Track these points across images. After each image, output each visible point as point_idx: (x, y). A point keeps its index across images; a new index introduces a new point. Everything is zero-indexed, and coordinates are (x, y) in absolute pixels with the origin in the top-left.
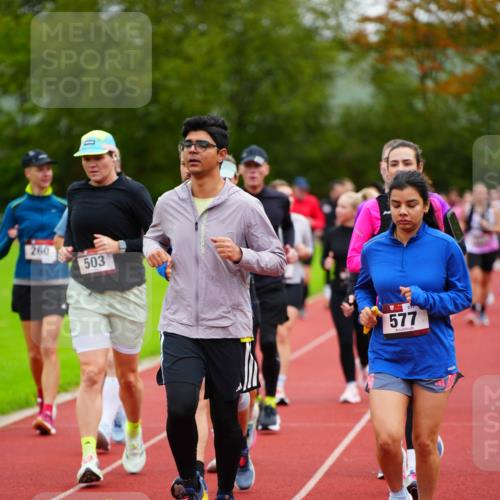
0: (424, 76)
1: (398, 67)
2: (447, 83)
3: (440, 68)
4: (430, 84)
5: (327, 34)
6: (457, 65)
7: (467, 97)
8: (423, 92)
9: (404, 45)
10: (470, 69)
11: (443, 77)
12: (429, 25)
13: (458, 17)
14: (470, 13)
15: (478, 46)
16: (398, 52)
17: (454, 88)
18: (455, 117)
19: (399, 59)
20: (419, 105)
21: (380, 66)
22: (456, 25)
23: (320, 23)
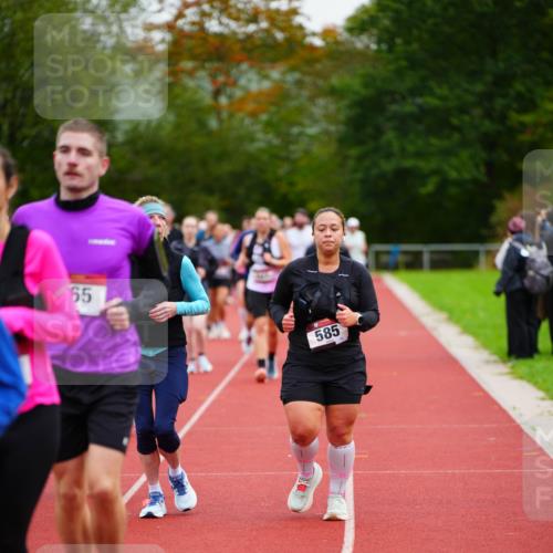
0: (217, 93)
1: (191, 83)
2: (242, 100)
3: (235, 84)
4: (223, 100)
6: (252, 82)
7: (264, 117)
8: (217, 110)
9: (193, 57)
10: (266, 85)
11: (238, 93)
12: (220, 35)
13: (252, 28)
14: (264, 24)
15: (274, 61)
16: (188, 65)
17: (250, 106)
18: (252, 140)
19: (191, 73)
20: (213, 123)
22: (249, 37)
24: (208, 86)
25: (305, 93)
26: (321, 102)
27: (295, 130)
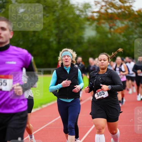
0: (111, 28)
1: (103, 26)
2: (117, 30)
3: (115, 25)
4: (112, 30)
5: (83, 16)
6: (120, 24)
7: (123, 33)
8: (110, 32)
9: (105, 19)
10: (123, 25)
11: (116, 28)
12: (112, 13)
13: (120, 11)
14: (123, 10)
15: (125, 19)
16: (103, 21)
17: (119, 31)
18: (119, 39)
19: (104, 23)
20: (109, 36)
21: (98, 25)
22: (119, 13)
23: (81, 13)
24: (108, 26)
25: (134, 27)
26: (138, 29)
27: (131, 36)
